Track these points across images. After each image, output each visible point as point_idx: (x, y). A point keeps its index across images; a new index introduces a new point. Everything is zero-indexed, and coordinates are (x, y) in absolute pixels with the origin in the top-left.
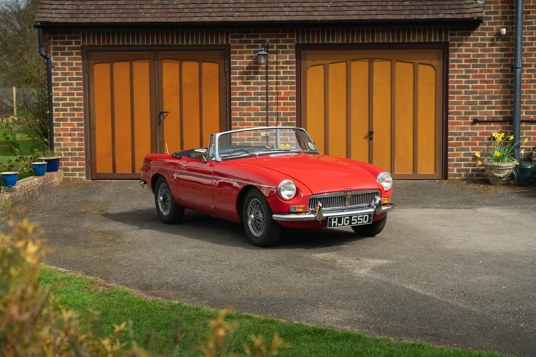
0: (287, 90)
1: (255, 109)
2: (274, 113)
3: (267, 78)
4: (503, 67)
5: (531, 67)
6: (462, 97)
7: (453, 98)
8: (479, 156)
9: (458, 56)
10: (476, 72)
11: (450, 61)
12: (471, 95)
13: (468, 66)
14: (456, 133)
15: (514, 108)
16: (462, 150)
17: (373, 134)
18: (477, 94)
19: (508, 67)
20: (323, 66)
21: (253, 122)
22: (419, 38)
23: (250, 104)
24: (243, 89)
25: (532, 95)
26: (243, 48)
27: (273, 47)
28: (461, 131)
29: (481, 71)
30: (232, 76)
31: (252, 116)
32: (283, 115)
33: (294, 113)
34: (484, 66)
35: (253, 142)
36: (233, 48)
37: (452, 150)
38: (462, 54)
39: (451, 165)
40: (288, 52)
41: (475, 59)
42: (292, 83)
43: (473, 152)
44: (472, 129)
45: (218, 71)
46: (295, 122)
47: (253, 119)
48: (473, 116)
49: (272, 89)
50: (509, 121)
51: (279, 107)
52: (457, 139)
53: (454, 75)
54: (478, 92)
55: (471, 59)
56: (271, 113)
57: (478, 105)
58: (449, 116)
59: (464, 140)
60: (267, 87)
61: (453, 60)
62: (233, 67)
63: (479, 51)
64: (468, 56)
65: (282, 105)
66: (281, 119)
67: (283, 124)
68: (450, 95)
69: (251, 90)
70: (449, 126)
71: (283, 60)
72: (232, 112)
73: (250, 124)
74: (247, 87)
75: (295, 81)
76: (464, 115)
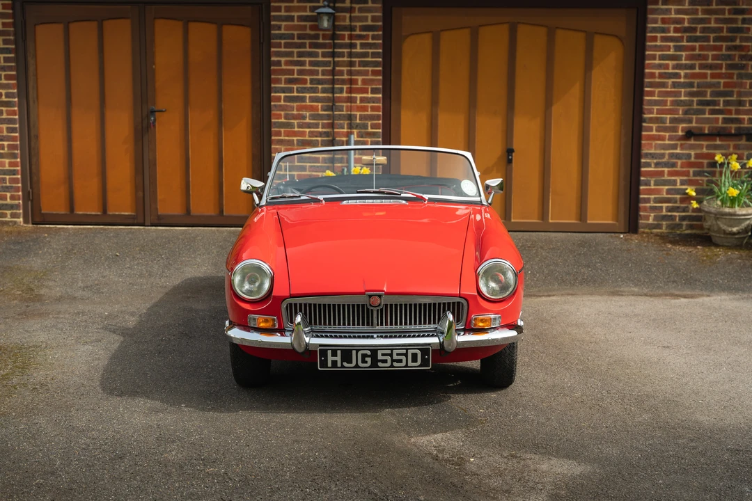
0: (367, 75)
1: (312, 108)
2: (344, 115)
4: (740, 41)
6: (667, 92)
7: (652, 94)
8: (694, 194)
9: (664, 21)
10: (694, 49)
11: (648, 30)
12: (683, 90)
13: (680, 39)
14: (655, 154)
16: (665, 183)
17: (514, 154)
18: (693, 87)
20: (429, 35)
21: (308, 130)
23: (303, 99)
24: (292, 72)
27: (343, 1)
28: (662, 151)
29: (702, 48)
30: (272, 49)
31: (307, 120)
32: (360, 119)
33: (378, 116)
34: (707, 39)
35: (308, 164)
36: (275, 2)
37: (648, 184)
38: (670, 18)
39: (645, 209)
40: (369, 10)
41: (692, 28)
42: (376, 64)
43: (684, 187)
44: (682, 148)
46: (380, 130)
47: (309, 126)
48: (684, 125)
49: (341, 73)
50: (746, 134)
51: (353, 104)
52: (657, 165)
53: (655, 55)
54: (696, 85)
55: (685, 28)
56: (340, 115)
57: (695, 107)
58: (644, 124)
59: (668, 167)
60: (334, 69)
61: (654, 28)
62: (275, 34)
63: (700, 13)
64: (681, 21)
65: (358, 102)
66: (357, 126)
67: (360, 135)
68: (646, 89)
69: (306, 75)
70: (643, 142)
71: (361, 24)
72: (273, 112)
73: (303, 134)
74: (298, 70)
75: (381, 59)
76: (670, 123)
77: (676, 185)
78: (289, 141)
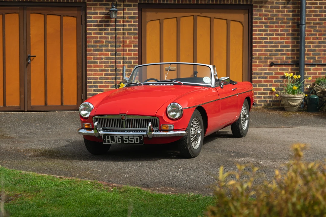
0: (131, 39)
1: (105, 54)
2: (121, 57)
3: (116, 30)
4: (292, 24)
5: (311, 24)
6: (262, 46)
7: (256, 46)
8: (275, 90)
9: (260, 15)
10: (273, 27)
11: (253, 19)
12: (269, 45)
13: (267, 23)
14: (258, 73)
15: (300, 54)
16: (263, 86)
17: (197, 74)
18: (273, 43)
19: (295, 24)
20: (159, 21)
21: (104, 64)
22: (231, 1)
23: (102, 50)
24: (96, 38)
25: (311, 45)
26: (97, 6)
27: (120, 5)
28: (261, 72)
29: (276, 27)
30: (87, 27)
31: (104, 60)
32: (128, 59)
33: (136, 57)
34: (278, 23)
36: (89, 6)
37: (255, 86)
38: (262, 14)
39: (255, 98)
40: (132, 10)
41: (272, 18)
42: (135, 34)
43: (271, 87)
44: (269, 70)
45: (76, 23)
46: (138, 64)
47: (104, 62)
48: (270, 60)
49: (119, 38)
50: (295, 64)
51: (125, 52)
52: (259, 78)
53: (257, 30)
54: (274, 42)
55: (269, 18)
56: (119, 57)
57: (274, 52)
58: (253, 60)
59: (264, 79)
60: (116, 36)
61: (256, 18)
62: (88, 20)
63: (275, 12)
64: (267, 15)
65: (127, 51)
66: (127, 62)
67: (128, 66)
68: (253, 44)
69: (102, 39)
70: (253, 68)
71: (128, 16)
72: (87, 56)
73: (102, 66)
74: (99, 37)
75: (137, 32)
76: (264, 59)
77: (267, 86)
78: (95, 70)
